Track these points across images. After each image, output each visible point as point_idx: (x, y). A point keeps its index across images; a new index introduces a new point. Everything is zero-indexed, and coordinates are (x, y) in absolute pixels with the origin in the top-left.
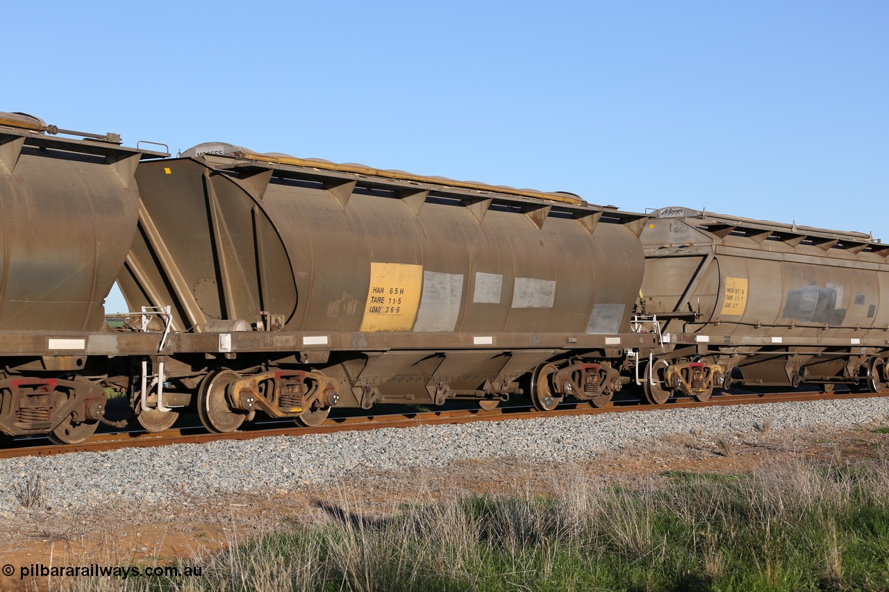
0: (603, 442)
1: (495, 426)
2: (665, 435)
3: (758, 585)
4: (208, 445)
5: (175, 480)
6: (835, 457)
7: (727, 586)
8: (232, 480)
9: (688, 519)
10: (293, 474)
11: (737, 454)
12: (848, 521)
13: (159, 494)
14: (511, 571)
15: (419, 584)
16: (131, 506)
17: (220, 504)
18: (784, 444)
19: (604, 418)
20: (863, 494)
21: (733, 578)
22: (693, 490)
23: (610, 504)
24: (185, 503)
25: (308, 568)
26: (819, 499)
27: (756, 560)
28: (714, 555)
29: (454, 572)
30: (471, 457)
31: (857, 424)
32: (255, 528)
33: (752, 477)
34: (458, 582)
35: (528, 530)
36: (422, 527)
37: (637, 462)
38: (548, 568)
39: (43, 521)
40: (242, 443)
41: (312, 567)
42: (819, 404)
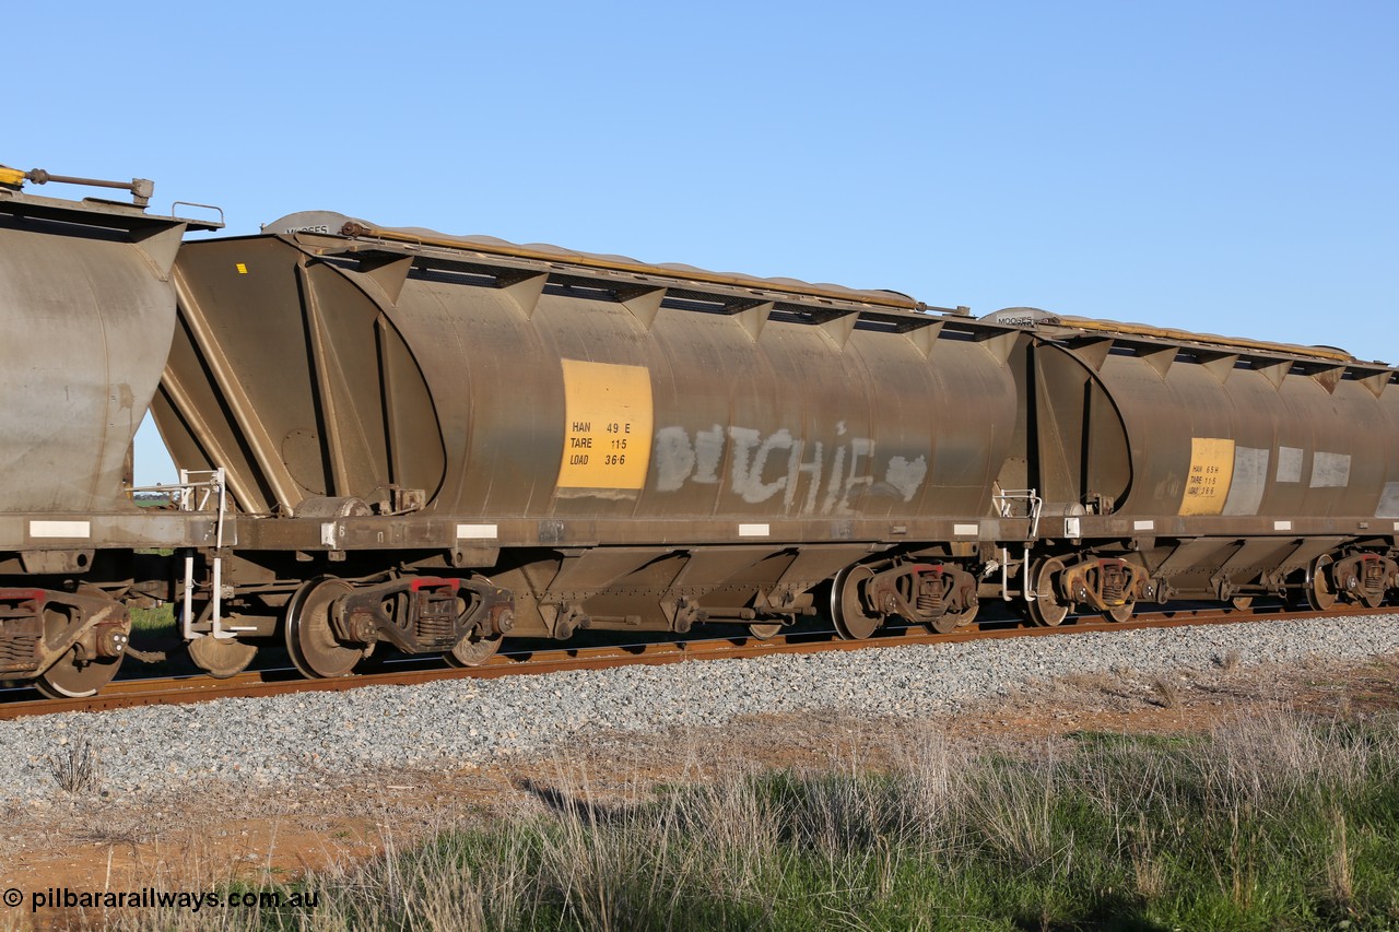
0: (973, 686)
1: (801, 660)
2: (1072, 676)
3: (1219, 911)
4: (352, 694)
5: (300, 748)
6: (1341, 709)
7: (1170, 912)
8: (389, 748)
9: (1107, 806)
10: (486, 739)
11: (1185, 704)
12: (1364, 810)
13: (275, 770)
14: (829, 890)
15: (683, 910)
16: (232, 789)
17: (371, 785)
18: (1260, 687)
19: (974, 647)
20: (1387, 767)
21: (1179, 900)
22: (1117, 762)
23: (985, 784)
24: (317, 785)
25: (508, 888)
26: (1316, 775)
27: (1217, 871)
28: (1151, 863)
29: (739, 891)
30: (765, 710)
31: (1376, 656)
32: (425, 823)
33: (1209, 739)
34: (745, 907)
35: (854, 825)
36: (689, 821)
37: (1027, 718)
38: (887, 884)
39: (95, 813)
40: (404, 690)
41: (516, 883)
42: (1314, 624)
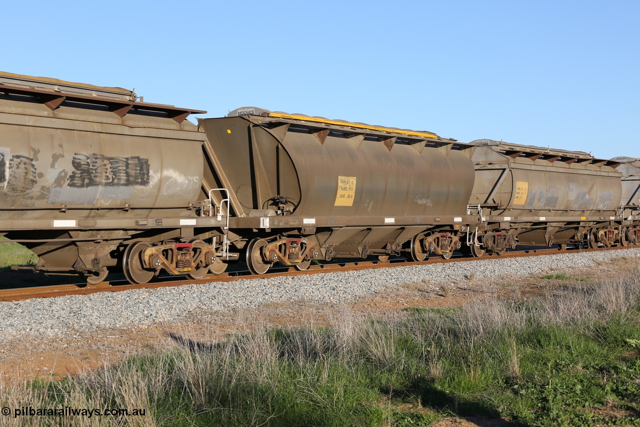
0: (364, 289)
1: (290, 279)
2: (406, 284)
3: (465, 383)
4: (91, 296)
5: (67, 320)
6: (517, 296)
7: (444, 384)
8: (108, 320)
9: (420, 339)
10: (151, 315)
11: (453, 295)
12: (524, 338)
13: (56, 330)
14: (300, 378)
15: (236, 389)
16: (36, 339)
17: (99, 336)
18: (484, 288)
19: (365, 272)
20: (534, 320)
21: (448, 378)
22: (424, 321)
24: (75, 336)
25: (160, 379)
26: (506, 324)
27: (464, 366)
28: (437, 363)
29: (261, 379)
30: (274, 301)
32: (123, 352)
33: (462, 310)
34: (264, 386)
35: (312, 350)
36: (240, 349)
37: (387, 302)
38: (325, 375)
40: (115, 294)
41: (163, 378)
42: (506, 261)
